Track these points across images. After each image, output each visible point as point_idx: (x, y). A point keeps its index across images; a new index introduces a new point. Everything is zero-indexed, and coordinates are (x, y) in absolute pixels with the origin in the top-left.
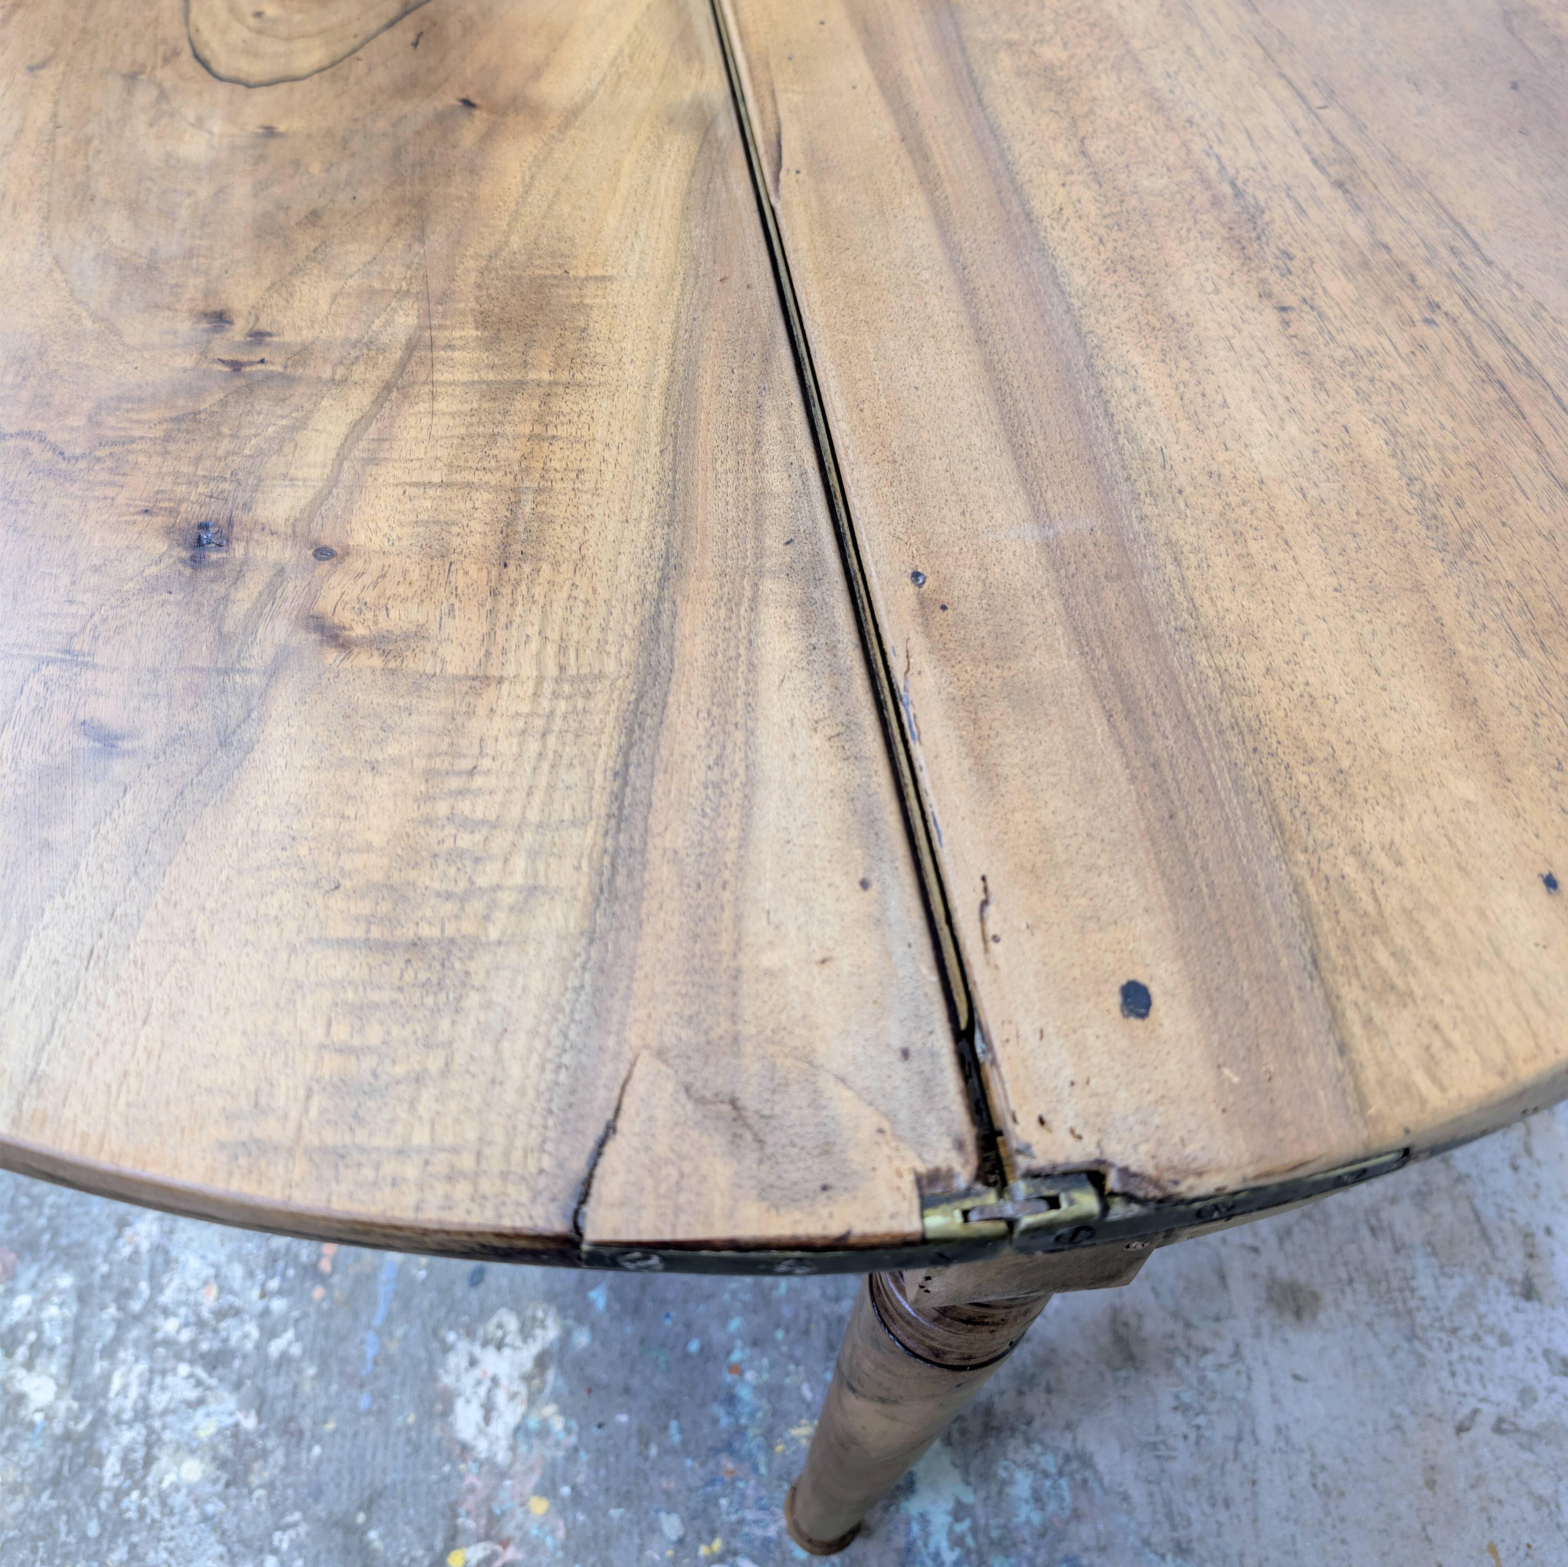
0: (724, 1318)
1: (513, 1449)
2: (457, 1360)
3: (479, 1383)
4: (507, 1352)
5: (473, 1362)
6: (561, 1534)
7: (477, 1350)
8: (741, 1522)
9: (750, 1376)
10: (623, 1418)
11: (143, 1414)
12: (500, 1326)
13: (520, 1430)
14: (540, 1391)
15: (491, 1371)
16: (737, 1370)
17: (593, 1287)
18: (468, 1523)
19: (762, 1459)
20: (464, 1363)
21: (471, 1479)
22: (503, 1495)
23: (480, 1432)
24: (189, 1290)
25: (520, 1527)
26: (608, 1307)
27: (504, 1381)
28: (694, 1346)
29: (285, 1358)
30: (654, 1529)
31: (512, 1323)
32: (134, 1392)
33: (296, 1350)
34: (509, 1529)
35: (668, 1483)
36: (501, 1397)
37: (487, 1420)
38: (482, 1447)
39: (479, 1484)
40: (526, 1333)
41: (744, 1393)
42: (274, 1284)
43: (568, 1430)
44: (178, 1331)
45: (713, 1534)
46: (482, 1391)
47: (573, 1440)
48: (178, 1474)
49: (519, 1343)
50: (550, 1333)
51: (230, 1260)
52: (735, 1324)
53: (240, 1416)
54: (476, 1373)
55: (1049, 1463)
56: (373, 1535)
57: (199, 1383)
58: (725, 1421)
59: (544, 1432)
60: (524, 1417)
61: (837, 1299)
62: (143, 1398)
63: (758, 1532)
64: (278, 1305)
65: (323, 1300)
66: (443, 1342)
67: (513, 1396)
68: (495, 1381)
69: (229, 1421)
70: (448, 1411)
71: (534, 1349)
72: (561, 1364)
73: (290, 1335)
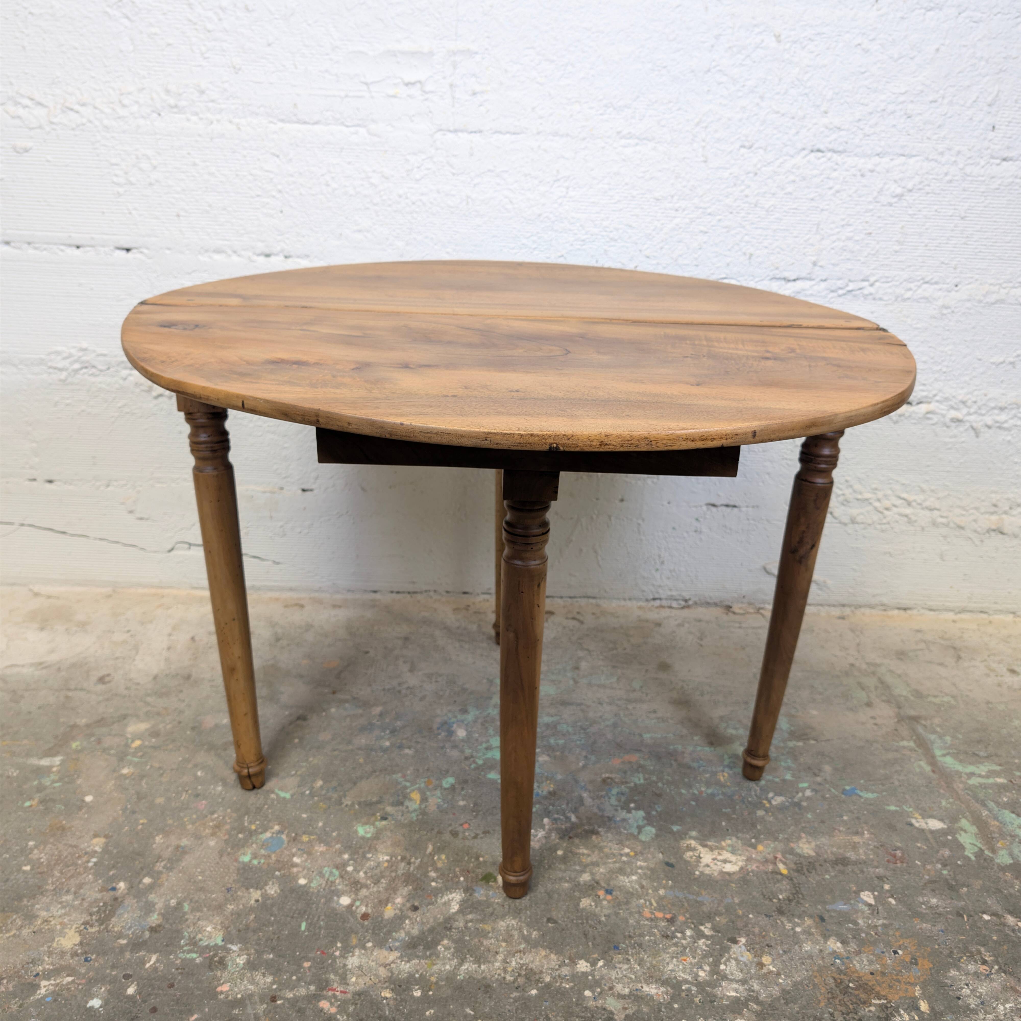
0: (681, 794)
1: (740, 855)
2: (707, 871)
3: (716, 864)
4: (702, 855)
5: (708, 866)
6: (769, 842)
7: (702, 865)
8: (756, 795)
9: (703, 789)
10: (724, 824)
11: (743, 982)
12: (691, 857)
13: (733, 852)
14: (716, 846)
15: (710, 860)
16: (701, 792)
17: (672, 830)
18: (770, 868)
19: (732, 789)
20: (709, 868)
21: (754, 867)
22: (759, 858)
23: (735, 864)
24: (684, 968)
25: (769, 854)
26: (680, 825)
27: (714, 856)
28: (693, 803)
29: (713, 929)
30: (763, 818)
31: (689, 854)
32: (735, 986)
33: (709, 925)
34: (770, 857)
35: (746, 813)
36: (720, 858)
37: (730, 862)
38: (740, 864)
39: (755, 865)
40: (694, 849)
41: (709, 791)
42: (679, 935)
43: (730, 839)
44: (705, 971)
45: (761, 803)
46: (719, 863)
47: (734, 839)
48: (769, 965)
49: (698, 852)
50: (693, 843)
51: (668, 953)
52: (683, 791)
53: (741, 944)
54: (712, 865)
55: (724, 725)
56: (781, 897)
57: (728, 960)
58: (721, 797)
59: (732, 846)
60: (727, 851)
61: (671, 765)
62: (737, 982)
63: (758, 792)
64: (688, 933)
65: (685, 916)
66: (700, 876)
67: (720, 854)
68: (714, 859)
69: (743, 947)
70: (729, 874)
71: (700, 848)
72: (704, 840)
73: (702, 928)
